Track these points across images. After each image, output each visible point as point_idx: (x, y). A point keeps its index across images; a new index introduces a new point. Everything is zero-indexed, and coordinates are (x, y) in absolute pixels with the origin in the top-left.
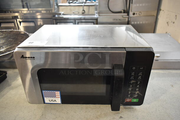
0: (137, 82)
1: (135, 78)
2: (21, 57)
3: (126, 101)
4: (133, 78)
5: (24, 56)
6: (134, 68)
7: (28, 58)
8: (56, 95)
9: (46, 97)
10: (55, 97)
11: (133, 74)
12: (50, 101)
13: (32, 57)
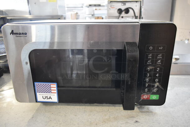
0: (156, 69)
1: (152, 64)
2: (11, 33)
3: (142, 99)
4: (151, 63)
5: (14, 32)
6: (151, 48)
7: (19, 34)
8: (52, 89)
9: (39, 92)
10: (51, 91)
11: (150, 56)
12: (44, 98)
13: (23, 33)
